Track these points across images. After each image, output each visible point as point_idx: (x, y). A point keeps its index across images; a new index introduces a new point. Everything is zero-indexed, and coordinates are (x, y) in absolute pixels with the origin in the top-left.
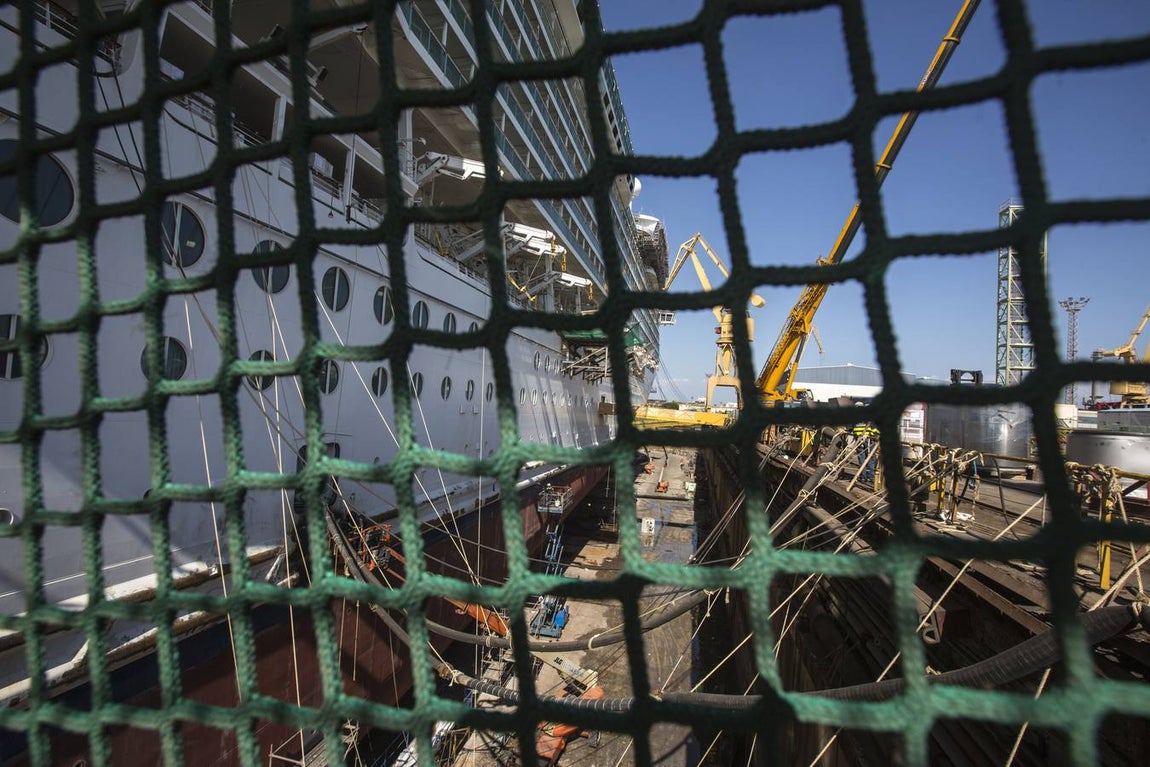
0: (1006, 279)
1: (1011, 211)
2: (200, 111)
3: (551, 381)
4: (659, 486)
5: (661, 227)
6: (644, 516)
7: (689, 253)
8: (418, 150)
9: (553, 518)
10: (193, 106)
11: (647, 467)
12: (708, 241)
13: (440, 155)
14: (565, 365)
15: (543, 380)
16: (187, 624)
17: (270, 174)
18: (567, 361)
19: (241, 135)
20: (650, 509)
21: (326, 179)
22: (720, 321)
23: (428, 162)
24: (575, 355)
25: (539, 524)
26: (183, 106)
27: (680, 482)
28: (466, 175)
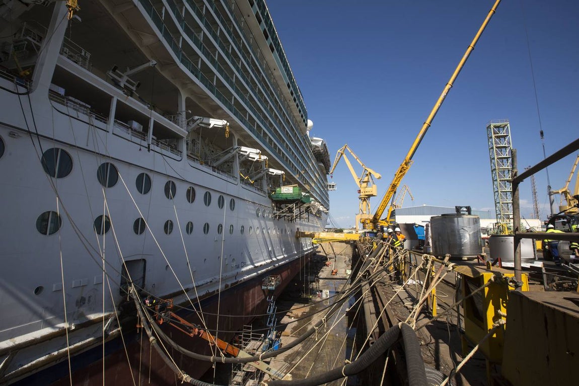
0: (494, 159)
1: (492, 126)
2: (72, 106)
3: (267, 222)
4: (333, 272)
5: (324, 143)
6: (324, 289)
7: (342, 154)
8: (188, 116)
9: (271, 292)
10: (69, 105)
11: (327, 263)
12: (351, 148)
13: (199, 117)
14: (275, 213)
15: (262, 222)
16: (56, 356)
17: (108, 132)
18: (275, 211)
19: (94, 116)
20: (328, 285)
21: (139, 132)
22: (359, 187)
23: (194, 121)
24: (279, 208)
25: (264, 296)
26: (64, 105)
27: (344, 270)
28: (211, 126)
